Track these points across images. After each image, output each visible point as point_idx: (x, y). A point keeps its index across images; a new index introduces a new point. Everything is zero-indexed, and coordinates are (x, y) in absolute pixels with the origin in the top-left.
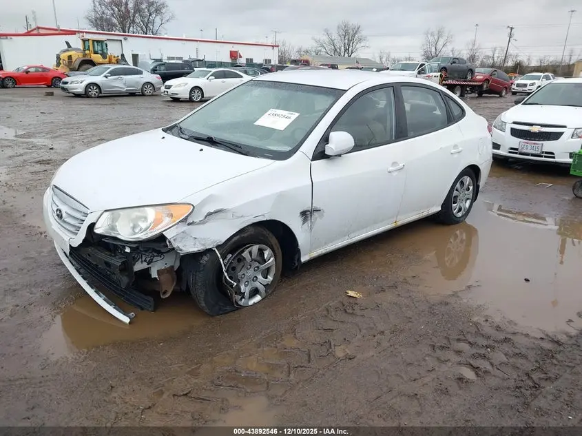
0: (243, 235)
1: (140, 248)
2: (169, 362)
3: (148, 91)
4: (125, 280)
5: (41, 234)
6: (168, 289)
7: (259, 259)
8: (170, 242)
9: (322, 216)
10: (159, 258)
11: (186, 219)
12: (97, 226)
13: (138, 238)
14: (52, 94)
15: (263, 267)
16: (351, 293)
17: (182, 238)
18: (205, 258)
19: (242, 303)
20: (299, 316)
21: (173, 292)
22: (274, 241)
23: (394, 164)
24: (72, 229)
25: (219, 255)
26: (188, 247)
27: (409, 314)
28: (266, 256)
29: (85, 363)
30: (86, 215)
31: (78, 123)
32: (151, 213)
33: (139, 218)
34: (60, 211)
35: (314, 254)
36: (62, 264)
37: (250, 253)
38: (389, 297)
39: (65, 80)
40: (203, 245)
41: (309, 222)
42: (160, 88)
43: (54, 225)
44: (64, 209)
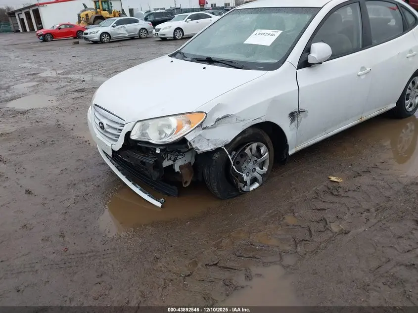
0: (244, 136)
1: (167, 149)
2: (197, 238)
3: (143, 34)
4: (156, 175)
5: (86, 142)
6: (188, 180)
7: (257, 154)
8: (190, 143)
9: (306, 116)
10: (181, 156)
11: (201, 124)
12: (132, 134)
13: (165, 142)
14: (78, 43)
15: (260, 160)
16: (333, 179)
17: (199, 140)
18: (216, 156)
19: (245, 189)
20: (294, 199)
21: (192, 182)
22: (268, 139)
23: (363, 68)
24: (113, 137)
25: (228, 153)
26: (204, 147)
27: (388, 194)
28: (262, 152)
29: (133, 240)
30: (123, 125)
31: (99, 62)
32: (174, 121)
33: (164, 126)
34: (102, 124)
35: (299, 148)
36: (105, 164)
37: (251, 149)
38: (365, 180)
39: (86, 31)
40: (215, 145)
41: (296, 121)
42: (152, 32)
43: (98, 134)
44: (105, 122)
